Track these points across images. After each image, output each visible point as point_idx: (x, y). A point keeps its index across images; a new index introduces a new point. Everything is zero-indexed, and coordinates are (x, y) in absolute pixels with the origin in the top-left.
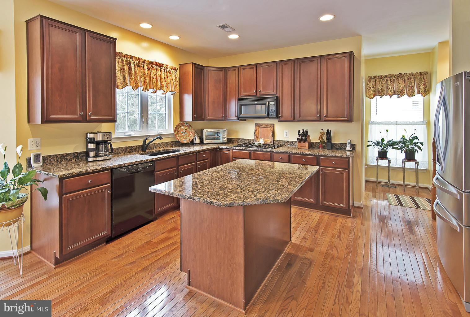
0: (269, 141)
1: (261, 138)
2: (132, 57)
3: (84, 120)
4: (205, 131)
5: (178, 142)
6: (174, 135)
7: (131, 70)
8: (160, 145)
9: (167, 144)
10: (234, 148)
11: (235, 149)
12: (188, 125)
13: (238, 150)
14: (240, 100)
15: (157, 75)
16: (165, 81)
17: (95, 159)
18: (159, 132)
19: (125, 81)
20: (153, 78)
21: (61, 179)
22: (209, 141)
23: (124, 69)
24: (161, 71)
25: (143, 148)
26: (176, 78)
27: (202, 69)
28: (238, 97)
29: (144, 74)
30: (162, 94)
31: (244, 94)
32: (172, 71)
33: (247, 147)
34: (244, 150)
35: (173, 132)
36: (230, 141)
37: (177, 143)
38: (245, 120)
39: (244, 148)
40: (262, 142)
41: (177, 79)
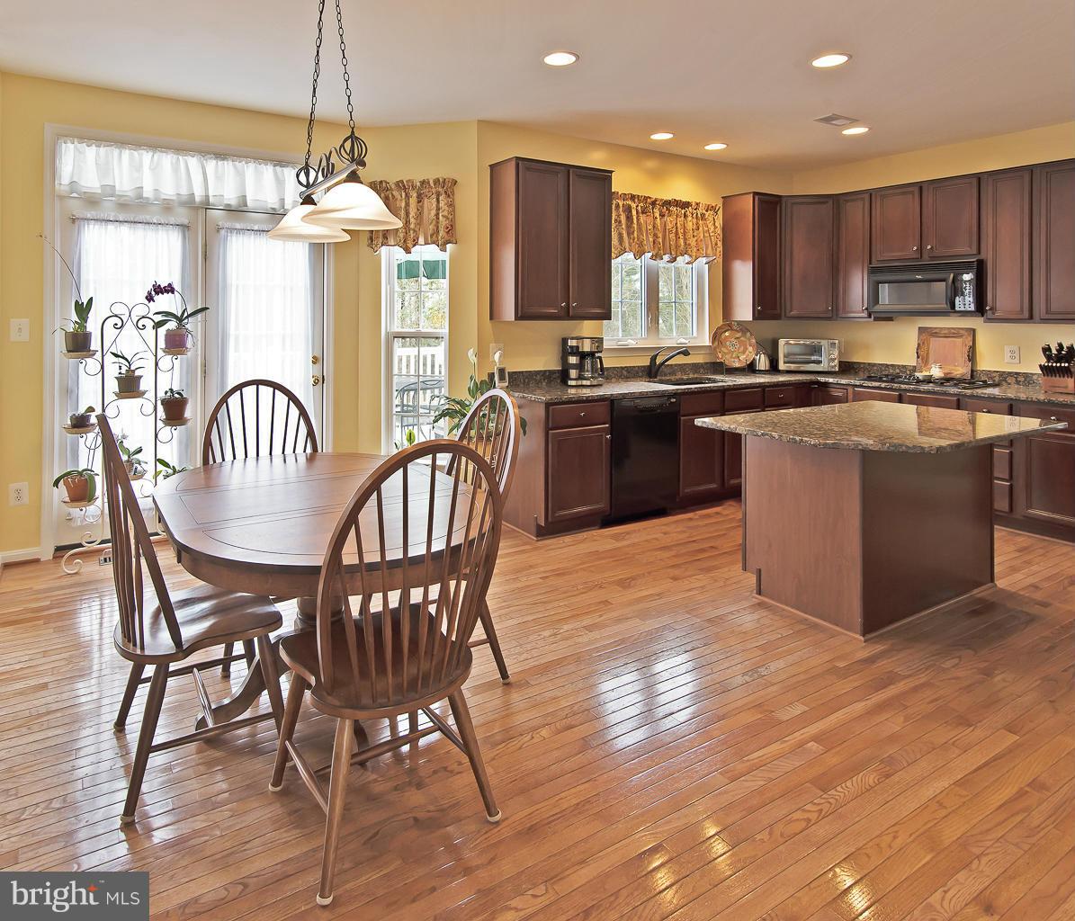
0: (961, 370)
1: (935, 362)
2: (633, 197)
3: (567, 315)
4: (782, 342)
5: (721, 364)
6: (710, 350)
7: (632, 222)
8: (682, 367)
9: (695, 367)
10: (858, 383)
11: (861, 386)
12: (743, 327)
13: (869, 387)
14: (873, 271)
15: (679, 225)
16: (694, 236)
17: (580, 383)
18: (679, 342)
19: (621, 244)
20: (670, 232)
21: (548, 405)
22: (793, 367)
23: (620, 222)
24: (685, 216)
25: (652, 372)
26: (716, 227)
27: (776, 203)
28: (870, 264)
29: (654, 227)
30: (687, 263)
31: (884, 255)
32: (707, 214)
33: (892, 381)
34: (885, 389)
35: (707, 341)
36: (847, 368)
37: (719, 367)
38: (890, 319)
39: (883, 385)
40: (936, 372)
41: (719, 231)
